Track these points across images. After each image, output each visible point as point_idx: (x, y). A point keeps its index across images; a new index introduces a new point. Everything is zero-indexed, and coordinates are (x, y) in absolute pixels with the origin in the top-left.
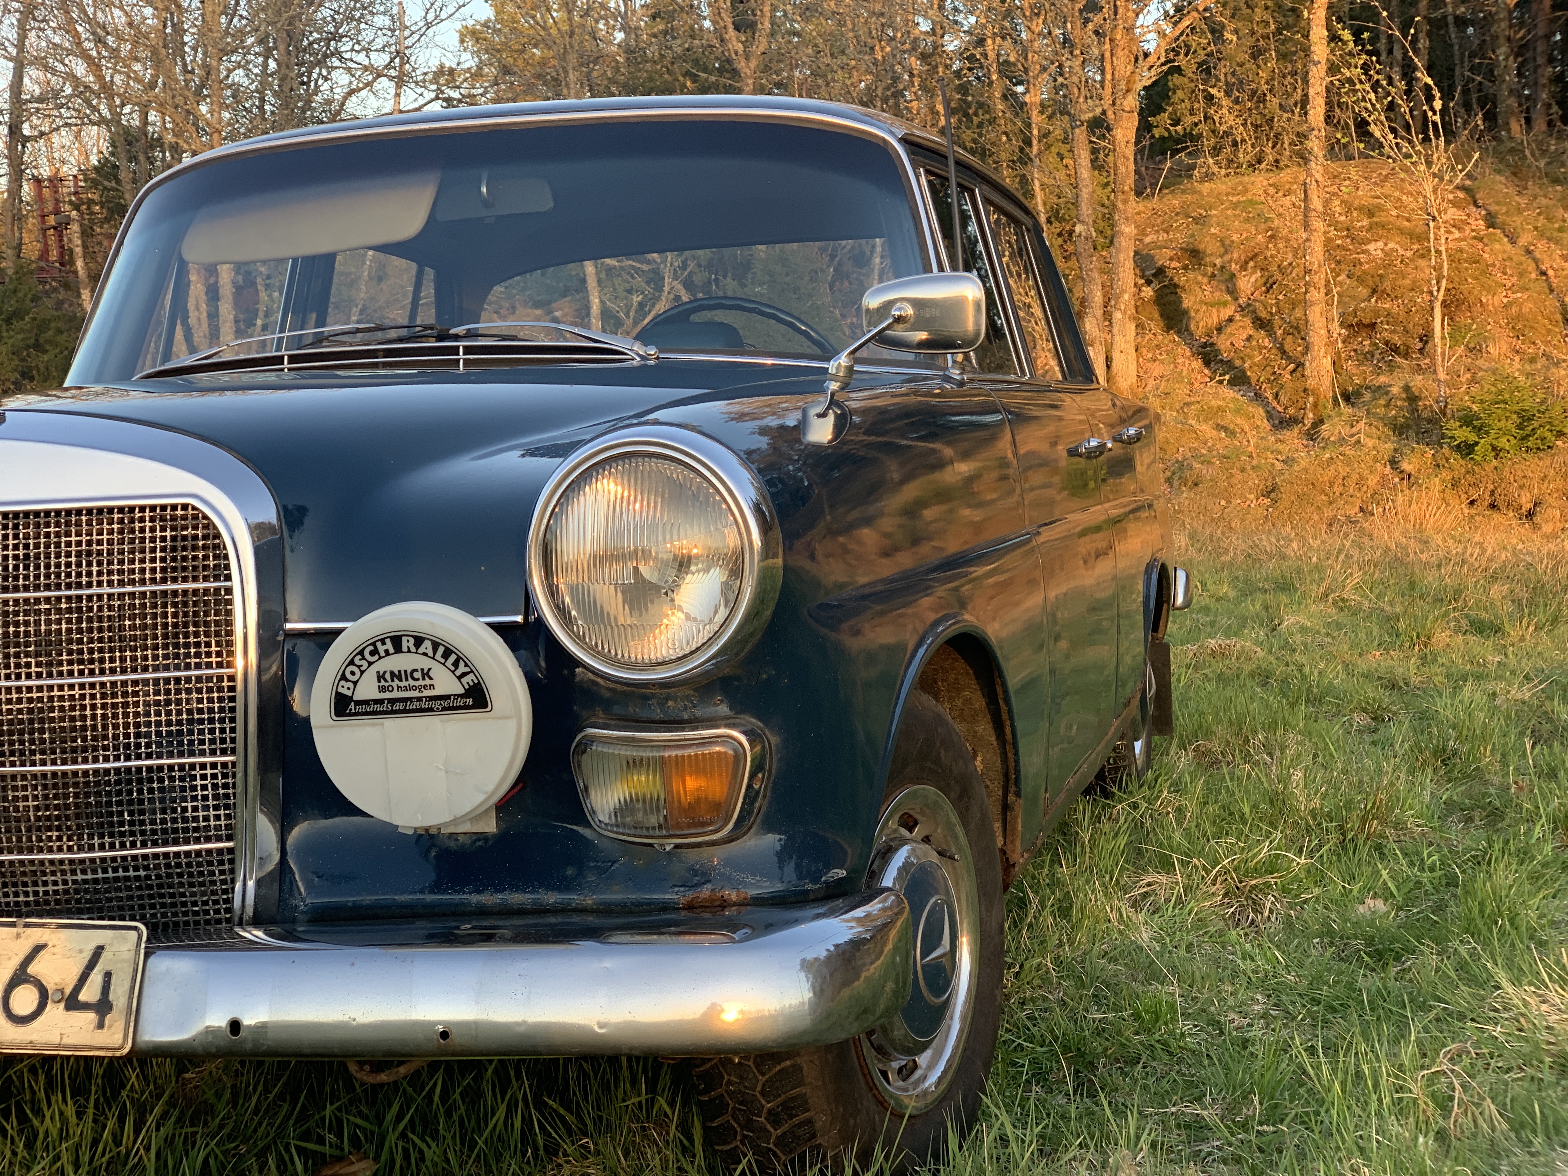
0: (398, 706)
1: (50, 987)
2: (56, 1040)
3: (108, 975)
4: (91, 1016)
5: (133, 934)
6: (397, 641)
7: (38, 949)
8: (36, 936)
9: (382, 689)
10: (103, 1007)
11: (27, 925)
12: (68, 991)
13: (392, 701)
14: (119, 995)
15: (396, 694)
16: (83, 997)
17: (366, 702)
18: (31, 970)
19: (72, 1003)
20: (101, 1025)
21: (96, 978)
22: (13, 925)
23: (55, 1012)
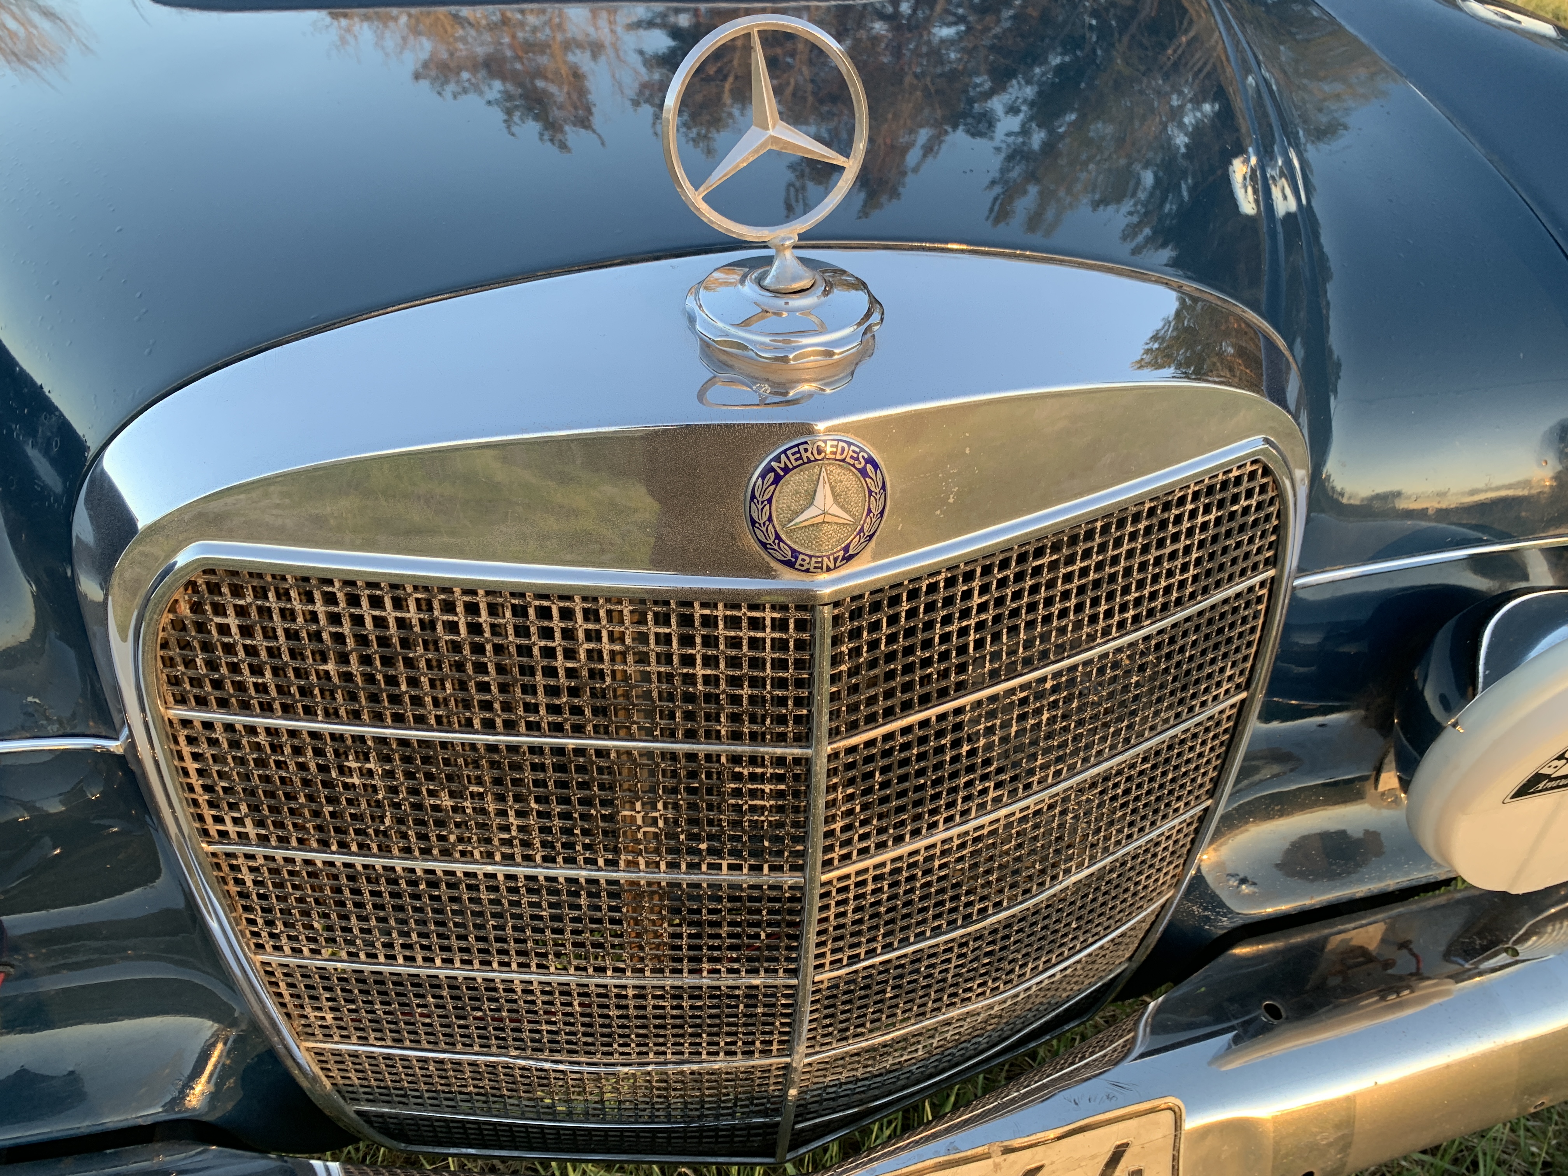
5: (1168, 1115)
7: (1032, 1172)
8: (1024, 1159)
11: (1008, 1150)
22: (985, 1155)
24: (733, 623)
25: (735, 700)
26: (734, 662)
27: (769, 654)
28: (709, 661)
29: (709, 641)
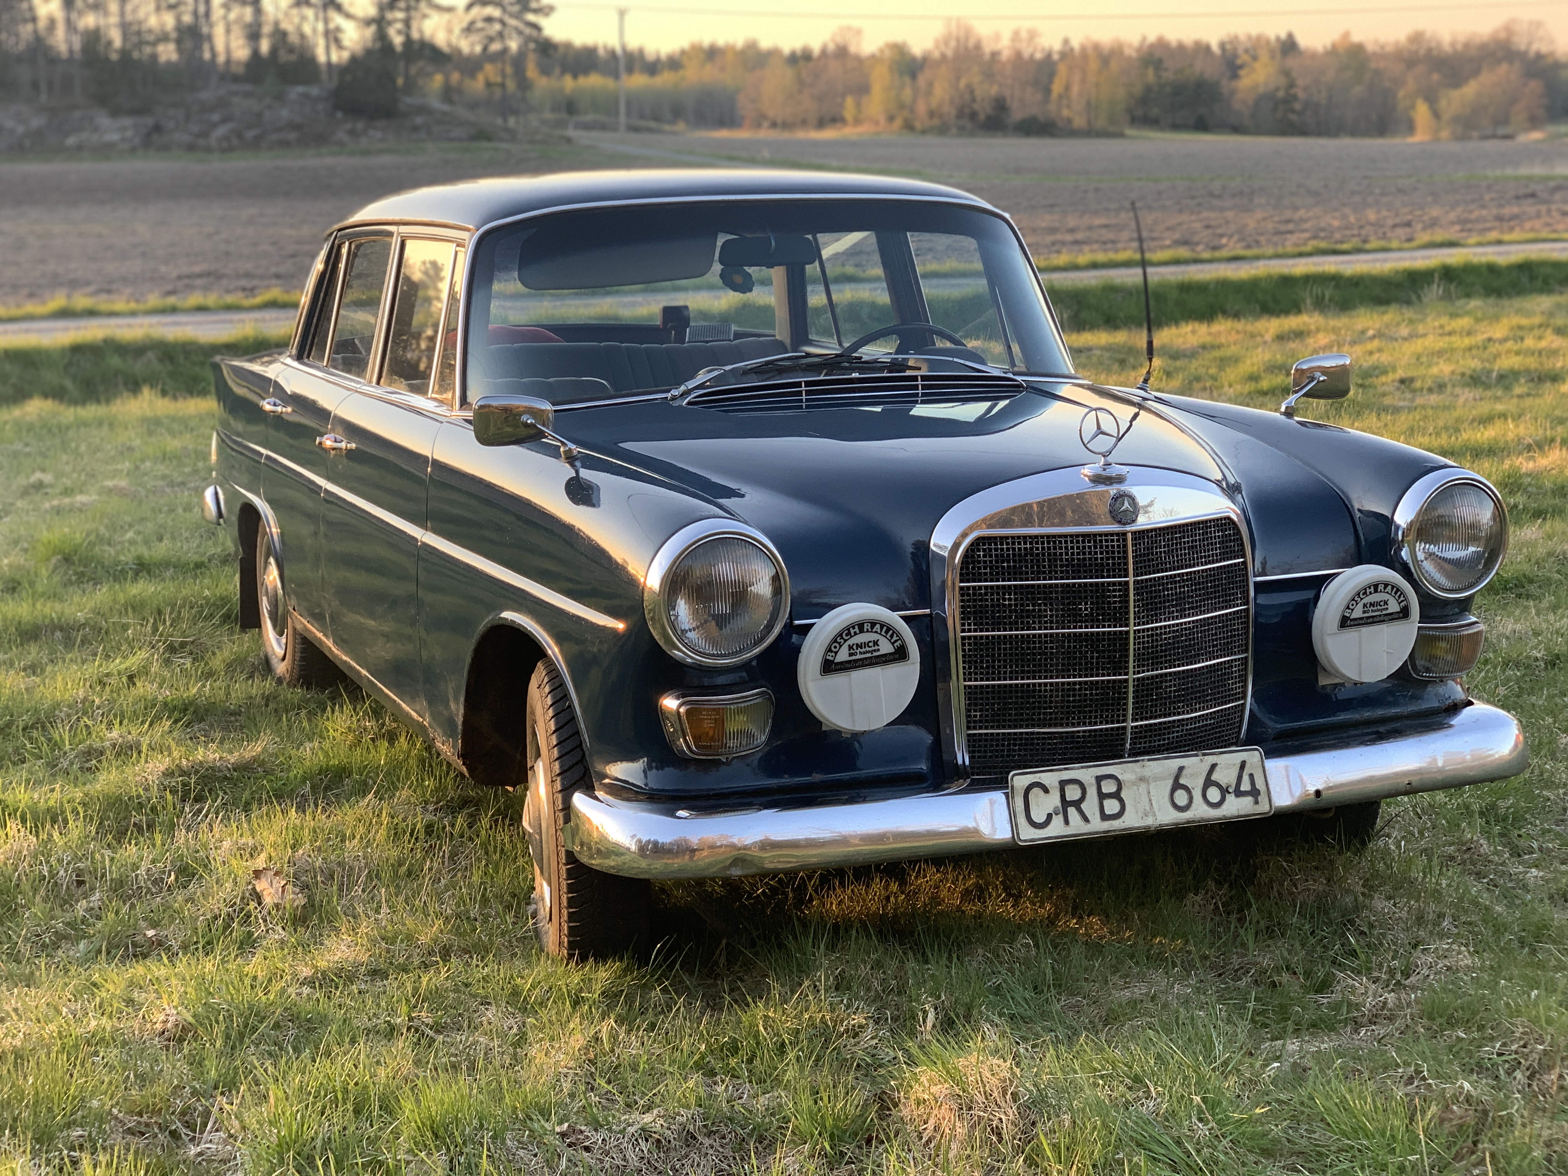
0: (1370, 620)
1: (1224, 786)
2: (1236, 813)
3: (1251, 776)
4: (1249, 799)
5: (1256, 752)
6: (1376, 587)
7: (1213, 766)
8: (1210, 760)
9: (1364, 612)
10: (1254, 793)
11: (1204, 755)
12: (1234, 786)
13: (1368, 618)
14: (1260, 784)
15: (1371, 614)
16: (1242, 789)
17: (1355, 619)
18: (1214, 777)
19: (1239, 793)
20: (1257, 802)
21: (1246, 778)
22: (1196, 755)
23: (1230, 798)
24: (1107, 541)
25: (1108, 564)
26: (1107, 553)
27: (1116, 549)
28: (1101, 553)
29: (1101, 547)
